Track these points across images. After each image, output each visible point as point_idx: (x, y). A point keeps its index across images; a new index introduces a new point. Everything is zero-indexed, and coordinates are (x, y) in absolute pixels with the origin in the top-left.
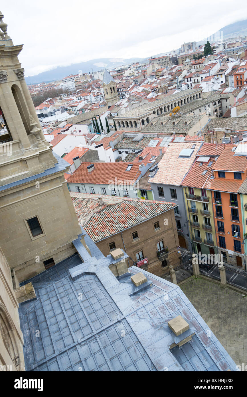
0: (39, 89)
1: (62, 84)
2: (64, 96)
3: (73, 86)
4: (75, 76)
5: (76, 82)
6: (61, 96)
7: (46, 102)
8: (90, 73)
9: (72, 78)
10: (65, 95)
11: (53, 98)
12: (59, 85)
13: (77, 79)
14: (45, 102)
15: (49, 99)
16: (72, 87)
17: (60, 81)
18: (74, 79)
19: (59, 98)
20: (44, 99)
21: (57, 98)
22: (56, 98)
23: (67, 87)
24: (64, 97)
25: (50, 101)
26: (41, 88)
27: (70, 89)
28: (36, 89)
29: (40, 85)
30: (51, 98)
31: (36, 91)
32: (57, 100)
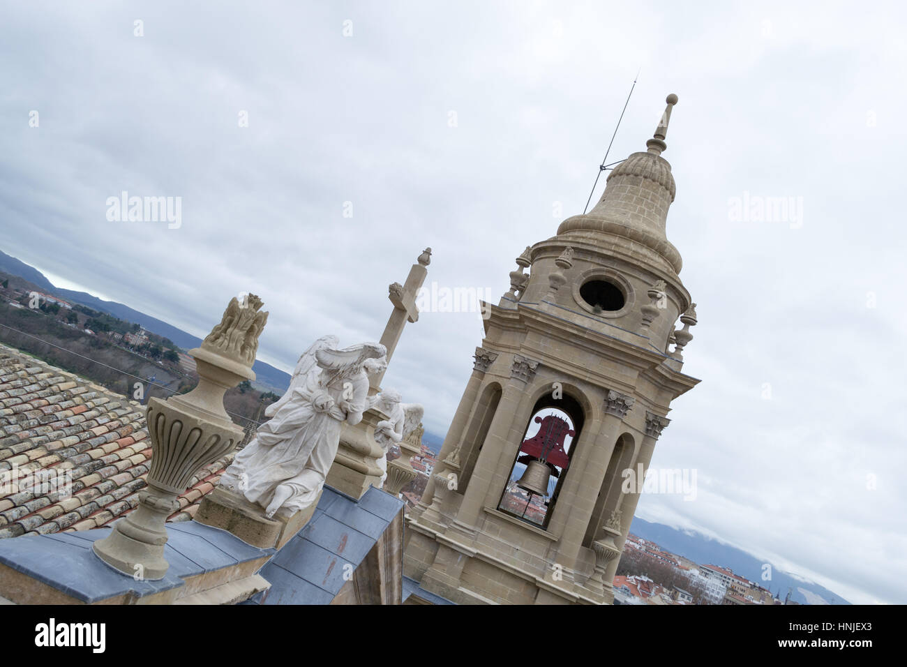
0: (637, 547)
1: (696, 572)
2: (683, 596)
3: (718, 593)
4: (736, 577)
5: (732, 589)
6: (676, 592)
7: (636, 579)
8: (777, 597)
9: (725, 577)
10: (686, 597)
11: (656, 583)
12: (688, 570)
13: (738, 586)
14: (633, 577)
15: (645, 579)
16: (715, 595)
17: (694, 565)
18: (730, 581)
19: (668, 592)
20: (636, 571)
21: (665, 590)
22: (662, 589)
23: (702, 586)
24: (682, 599)
25: (646, 585)
26: (644, 549)
27: (706, 594)
28: (631, 543)
29: (644, 542)
30: (651, 581)
31: (627, 546)
32: (663, 593)
